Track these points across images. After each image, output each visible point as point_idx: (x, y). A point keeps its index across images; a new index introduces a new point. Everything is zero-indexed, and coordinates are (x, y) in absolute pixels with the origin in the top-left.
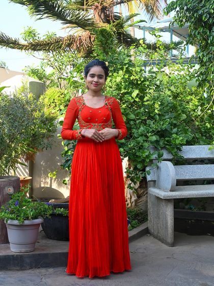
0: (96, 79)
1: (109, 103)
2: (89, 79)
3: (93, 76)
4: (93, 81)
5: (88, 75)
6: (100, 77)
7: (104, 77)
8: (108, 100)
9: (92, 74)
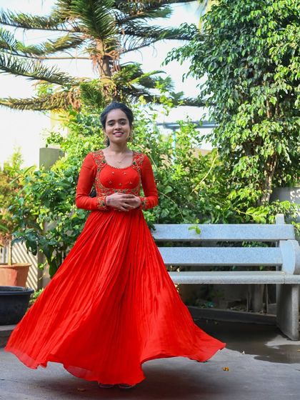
0: (117, 126)
1: (138, 163)
2: (108, 128)
3: (112, 123)
4: (113, 130)
5: (106, 124)
6: (121, 121)
7: (128, 122)
8: (137, 158)
9: (112, 121)
